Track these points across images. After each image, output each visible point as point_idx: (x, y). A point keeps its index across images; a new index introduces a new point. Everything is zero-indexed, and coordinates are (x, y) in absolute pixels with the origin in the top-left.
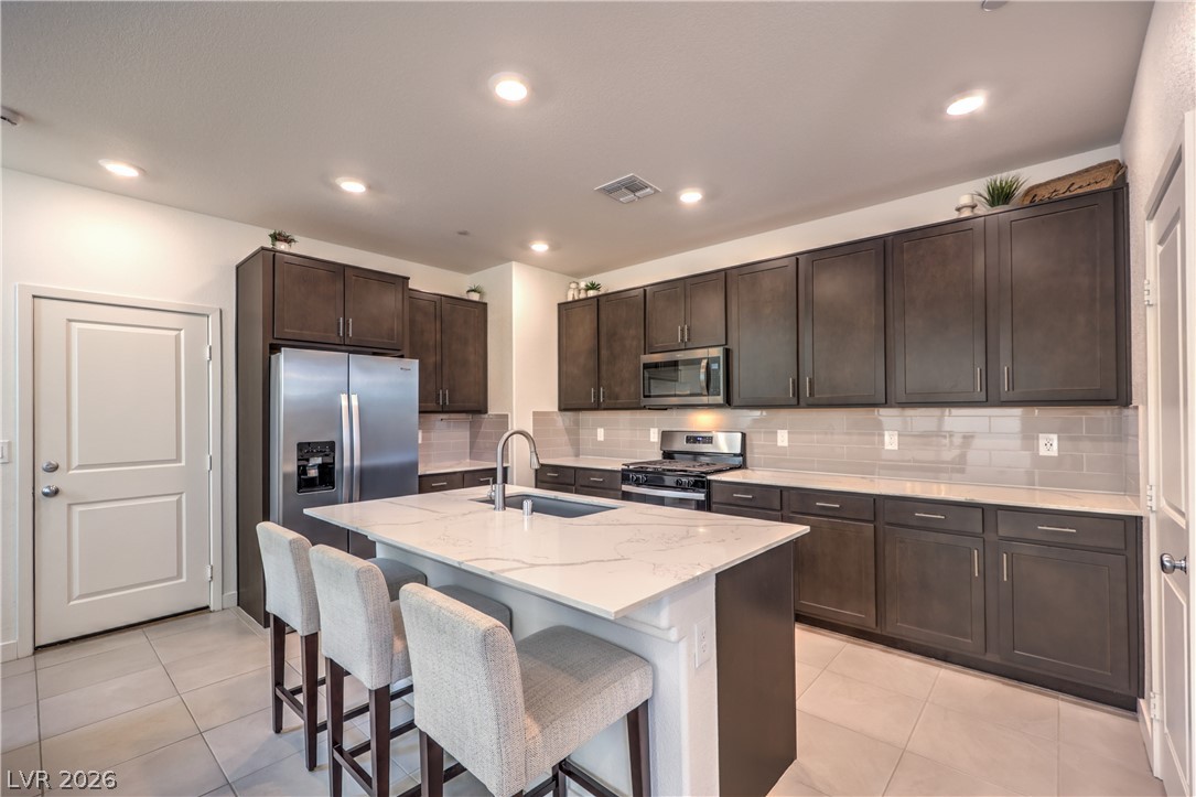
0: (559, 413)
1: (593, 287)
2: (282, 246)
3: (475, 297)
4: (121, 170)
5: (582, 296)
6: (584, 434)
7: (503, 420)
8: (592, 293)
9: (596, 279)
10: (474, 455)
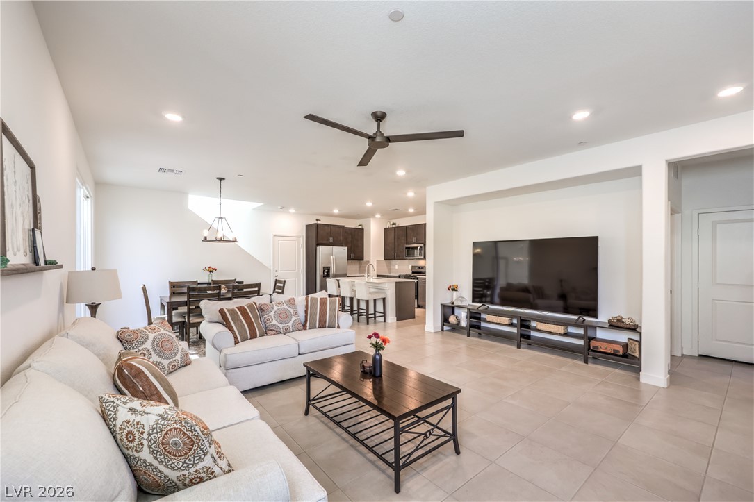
0: (384, 261)
1: (394, 224)
2: (319, 222)
3: (360, 227)
4: (292, 211)
5: (391, 226)
6: (392, 267)
7: (368, 262)
8: (394, 226)
9: (394, 221)
10: (359, 273)
